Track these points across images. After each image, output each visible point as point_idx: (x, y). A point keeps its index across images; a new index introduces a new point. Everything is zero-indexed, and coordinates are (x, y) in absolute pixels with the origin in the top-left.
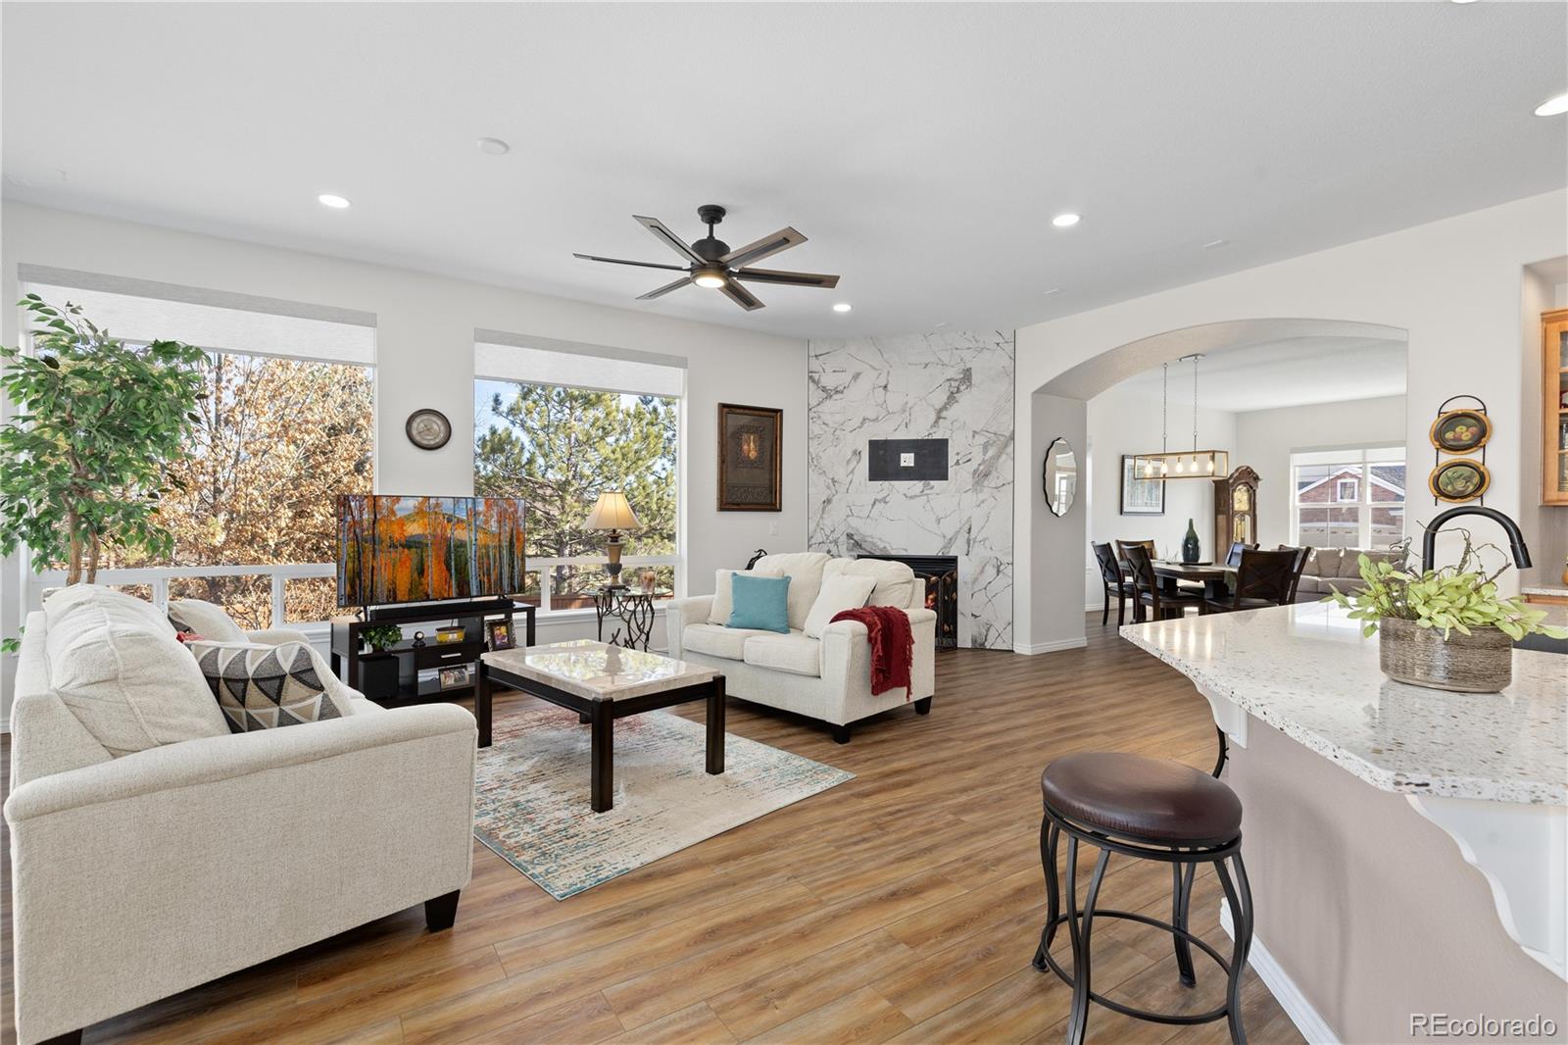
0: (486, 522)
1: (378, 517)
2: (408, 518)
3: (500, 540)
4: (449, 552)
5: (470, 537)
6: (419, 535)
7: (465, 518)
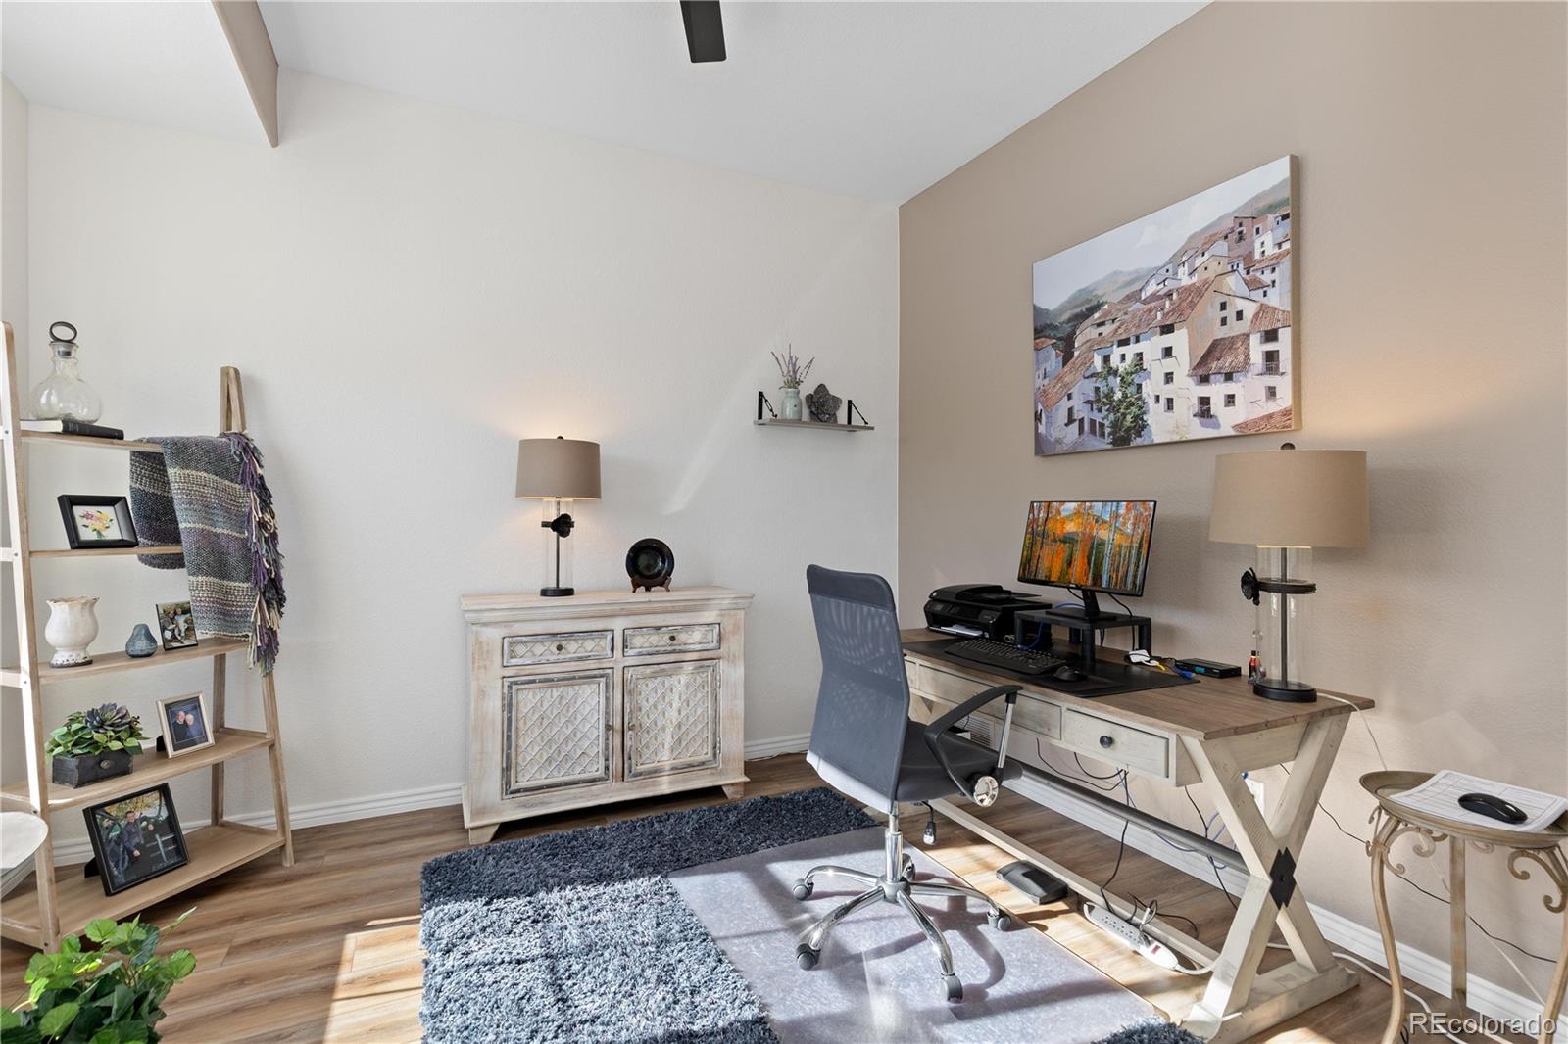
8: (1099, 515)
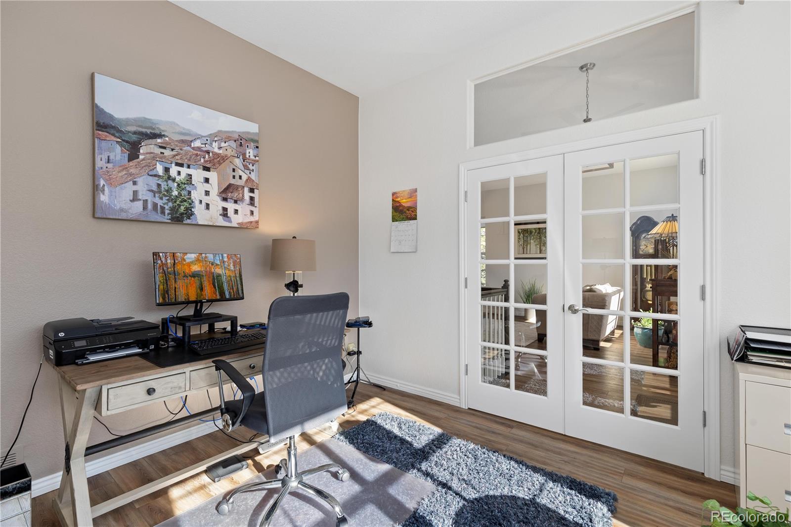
8: (213, 261)
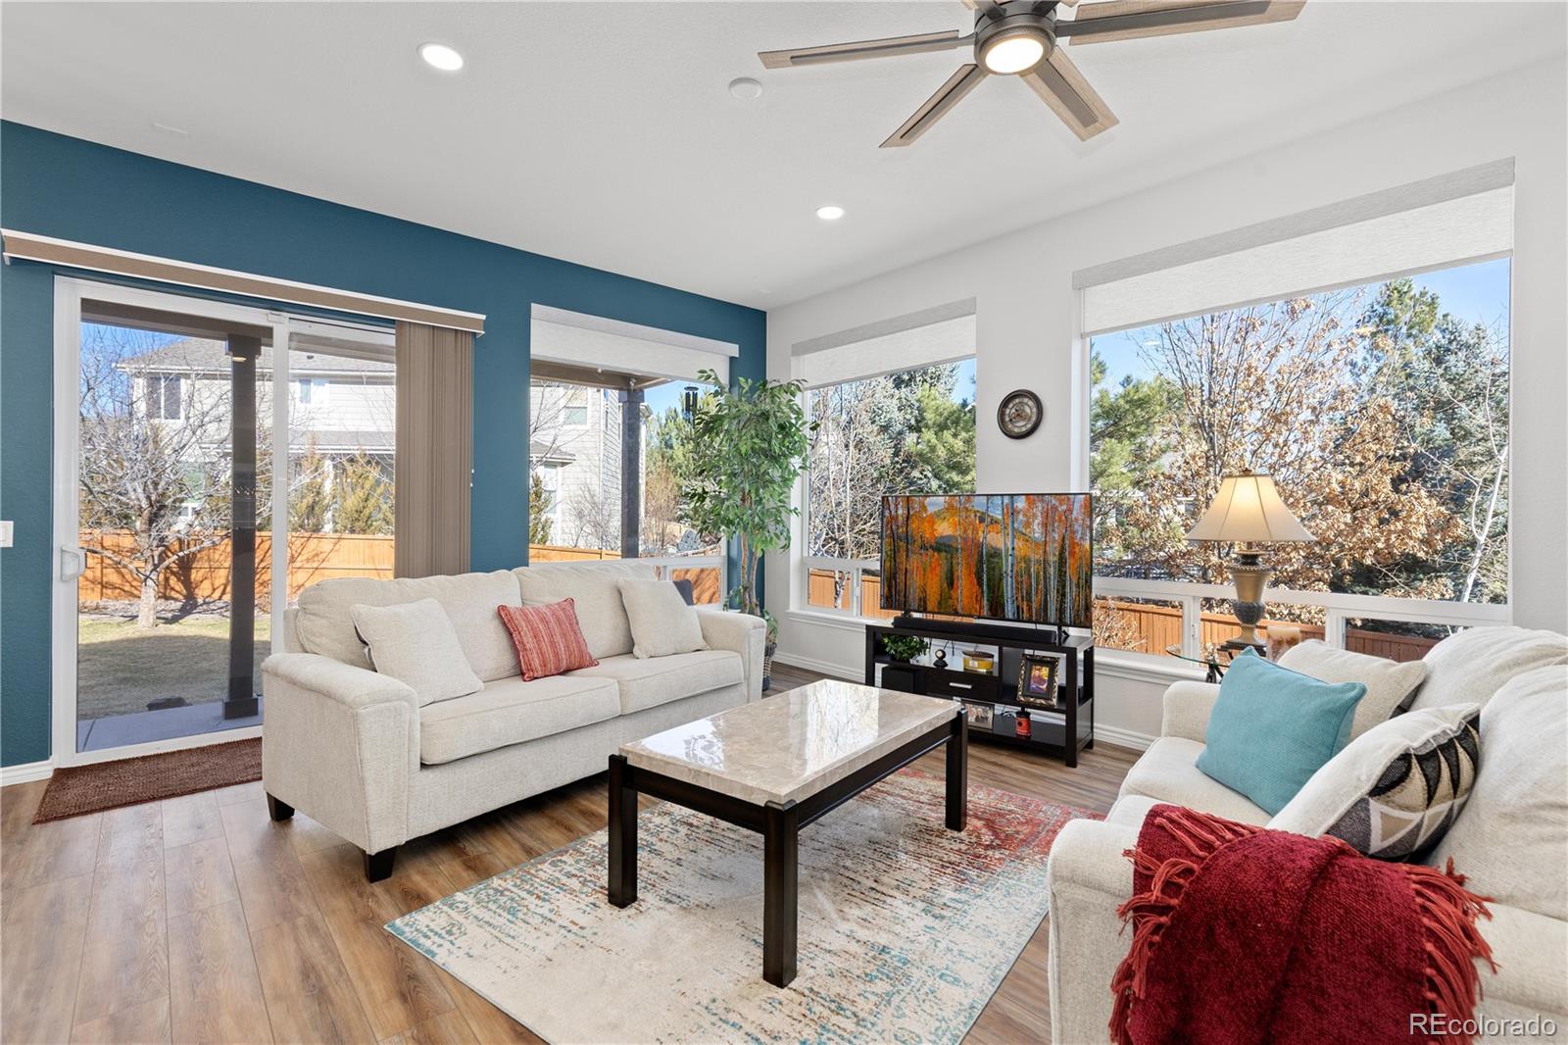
0: (1028, 524)
1: (911, 513)
2: (938, 514)
3: (1045, 552)
4: (981, 561)
5: (1005, 544)
6: (948, 537)
7: (1000, 517)
